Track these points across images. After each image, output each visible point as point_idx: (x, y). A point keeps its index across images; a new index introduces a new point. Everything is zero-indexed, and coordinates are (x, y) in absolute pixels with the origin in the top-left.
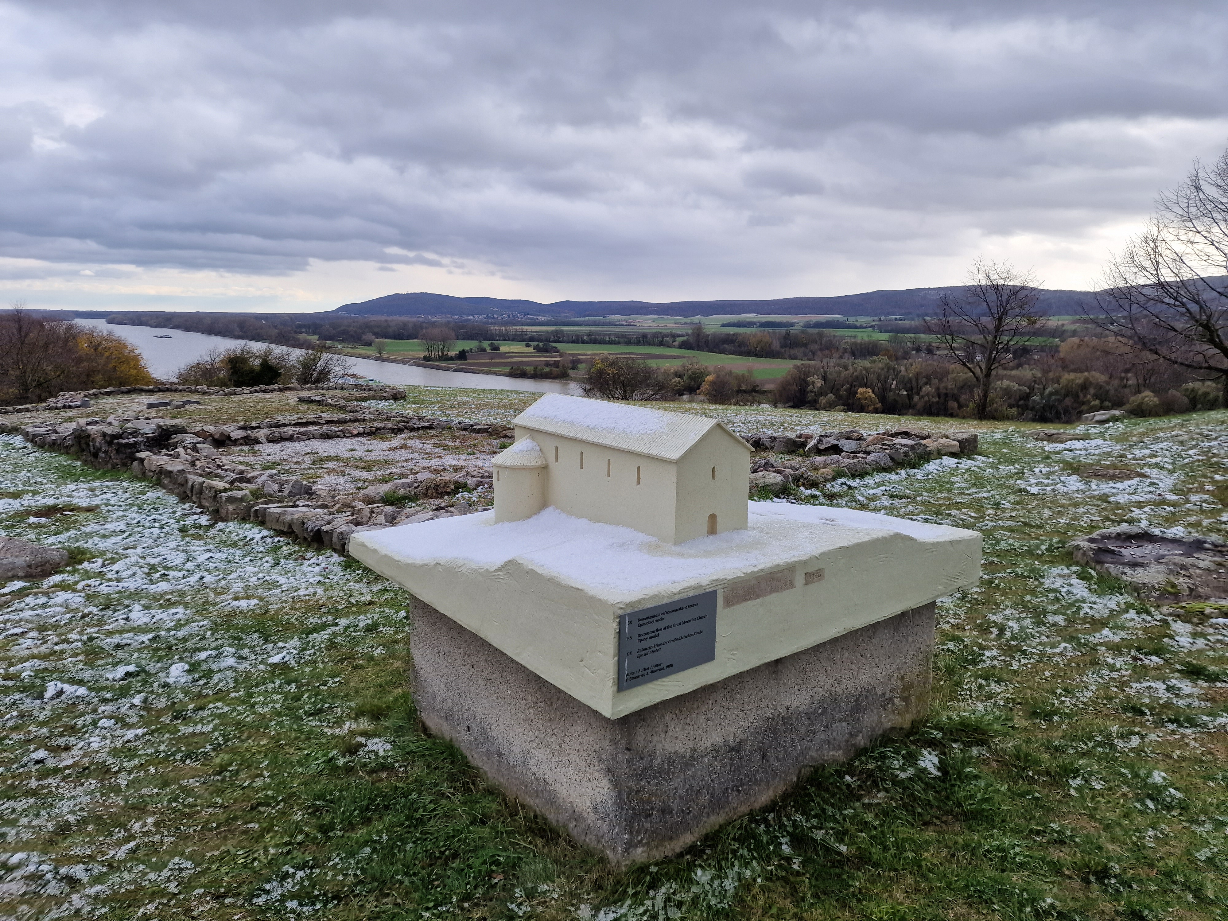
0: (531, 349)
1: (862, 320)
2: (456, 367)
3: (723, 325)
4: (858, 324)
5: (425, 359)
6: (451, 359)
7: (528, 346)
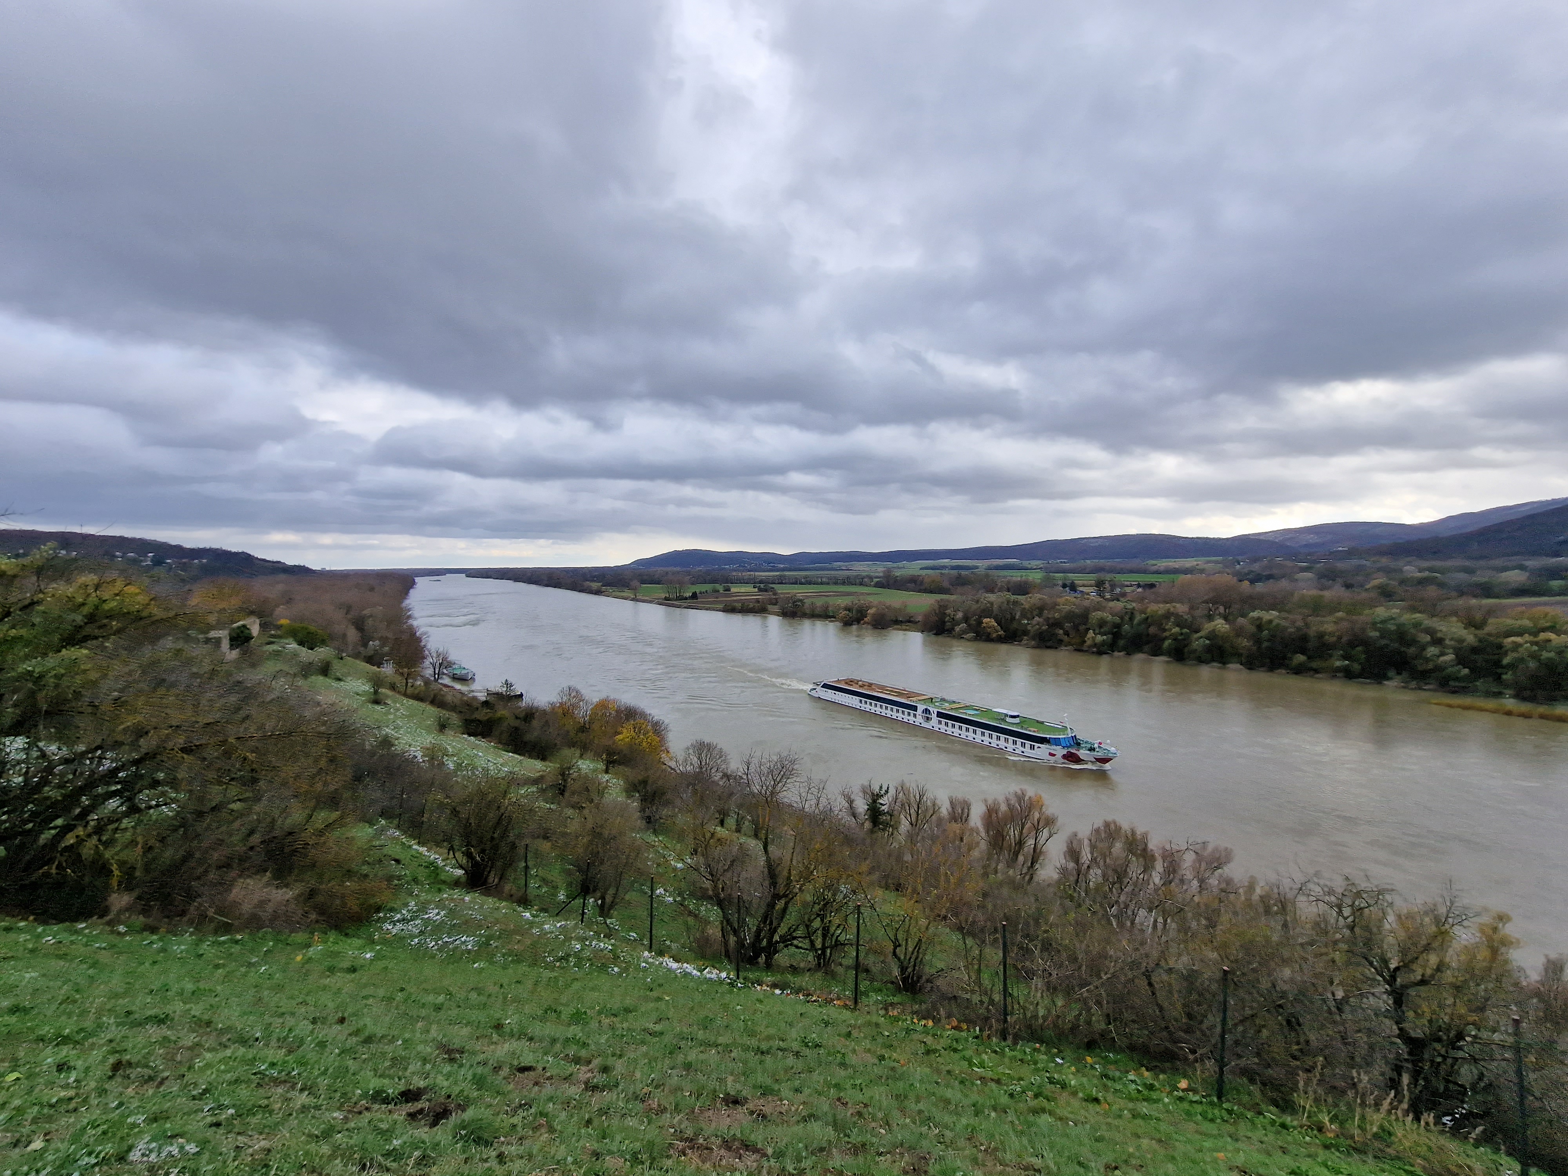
0: (756, 590)
1: (1035, 563)
2: (685, 605)
3: (921, 569)
4: (1029, 566)
5: (666, 599)
6: (686, 599)
7: (754, 587)
